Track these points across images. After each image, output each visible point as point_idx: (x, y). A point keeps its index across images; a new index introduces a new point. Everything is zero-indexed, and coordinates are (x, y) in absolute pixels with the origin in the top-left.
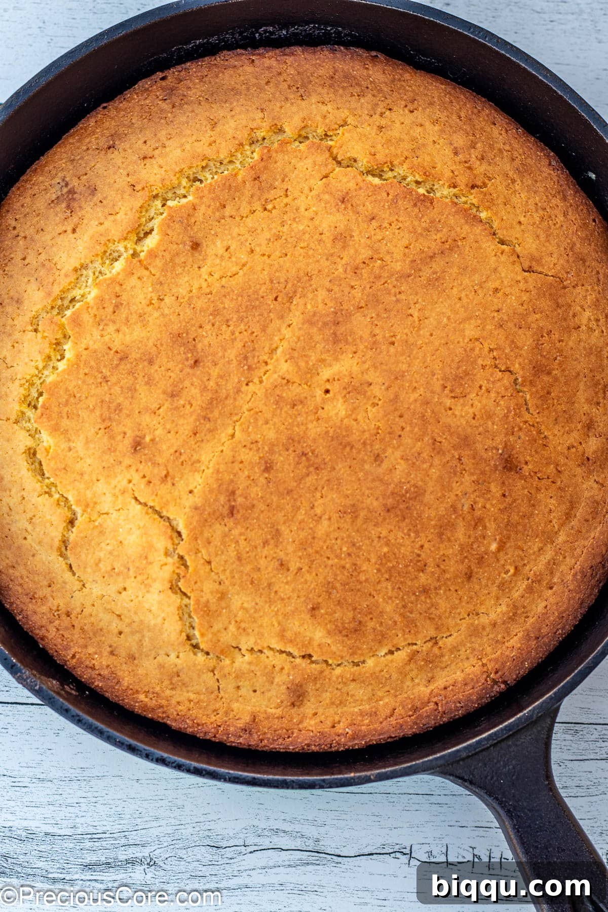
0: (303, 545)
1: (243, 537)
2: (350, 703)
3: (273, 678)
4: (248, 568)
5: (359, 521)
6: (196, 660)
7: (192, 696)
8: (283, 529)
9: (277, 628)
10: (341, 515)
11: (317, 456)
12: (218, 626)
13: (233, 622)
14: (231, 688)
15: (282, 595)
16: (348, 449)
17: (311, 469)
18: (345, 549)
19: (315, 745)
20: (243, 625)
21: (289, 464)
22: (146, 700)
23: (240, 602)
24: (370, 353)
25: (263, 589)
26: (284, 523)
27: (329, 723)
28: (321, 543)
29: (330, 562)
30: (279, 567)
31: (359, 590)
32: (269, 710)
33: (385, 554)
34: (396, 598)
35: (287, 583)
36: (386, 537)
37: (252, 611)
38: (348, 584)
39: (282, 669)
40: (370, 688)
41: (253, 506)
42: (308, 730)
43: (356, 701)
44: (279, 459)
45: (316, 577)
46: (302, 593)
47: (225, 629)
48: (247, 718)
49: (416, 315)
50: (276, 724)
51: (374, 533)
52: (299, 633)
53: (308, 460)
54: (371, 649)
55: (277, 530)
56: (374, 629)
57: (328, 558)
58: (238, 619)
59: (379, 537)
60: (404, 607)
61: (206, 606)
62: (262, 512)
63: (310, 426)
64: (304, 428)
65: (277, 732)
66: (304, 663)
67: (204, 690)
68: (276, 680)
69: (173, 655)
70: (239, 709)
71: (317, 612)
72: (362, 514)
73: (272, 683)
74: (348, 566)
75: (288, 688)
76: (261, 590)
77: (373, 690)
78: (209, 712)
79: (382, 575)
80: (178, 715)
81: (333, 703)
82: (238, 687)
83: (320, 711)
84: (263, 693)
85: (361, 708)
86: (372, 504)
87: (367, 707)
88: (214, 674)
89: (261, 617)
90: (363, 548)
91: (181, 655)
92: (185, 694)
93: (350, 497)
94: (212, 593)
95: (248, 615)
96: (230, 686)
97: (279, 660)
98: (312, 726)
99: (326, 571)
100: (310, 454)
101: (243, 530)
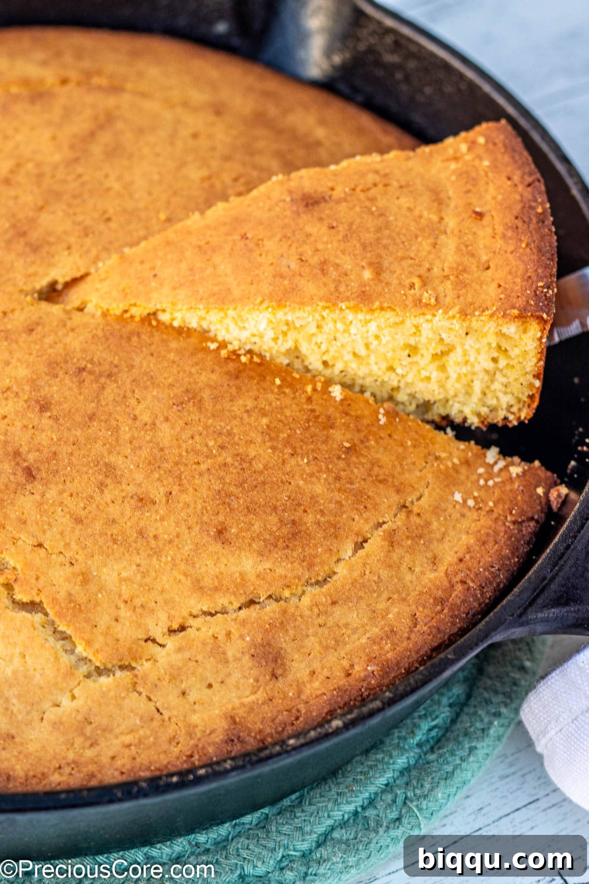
0: (153, 464)
1: (65, 495)
2: (349, 636)
3: (224, 653)
4: (98, 526)
5: (208, 405)
6: (101, 687)
7: (127, 739)
8: (113, 459)
9: (188, 582)
10: (180, 408)
11: (100, 364)
12: (104, 620)
13: (122, 605)
14: (173, 698)
15: (166, 537)
16: (135, 339)
17: (103, 380)
18: (211, 443)
19: (340, 708)
20: (138, 602)
21: (70, 389)
22: (64, 778)
23: (115, 574)
24: (88, 241)
25: (136, 542)
26: (110, 452)
27: (339, 674)
28: (176, 451)
29: (203, 467)
30: (140, 504)
31: (264, 483)
32: (246, 700)
33: (268, 426)
34: (319, 472)
35: (162, 519)
36: (256, 407)
37: (139, 576)
38: (244, 481)
39: (229, 634)
40: (363, 605)
41: (55, 453)
42: (317, 697)
43: (355, 630)
44: (53, 390)
45: (196, 493)
46: (192, 521)
47: (117, 620)
48: (222, 725)
49: (116, 186)
50: (268, 711)
51: (237, 407)
52: (221, 573)
53: (91, 373)
54: (331, 550)
55: (106, 464)
56: (318, 523)
57: (198, 463)
58: (126, 597)
59: (247, 411)
60: (338, 478)
61: (71, 601)
62: (72, 454)
63: (68, 340)
64: (61, 345)
65: (277, 721)
66: (251, 613)
67: (138, 722)
68: (230, 654)
69: (66, 702)
70: (203, 720)
71: (227, 535)
72: (206, 395)
73: (227, 662)
74: (229, 460)
75: (253, 656)
76: (134, 545)
77: (368, 605)
78: (165, 746)
79: (282, 452)
80: (122, 773)
81: (327, 648)
82: (184, 693)
83: (316, 665)
84: (222, 682)
85: (368, 635)
86: (209, 379)
87: (376, 630)
88: (140, 694)
89: (155, 579)
90: (235, 431)
91: (76, 692)
92: (115, 742)
93: (177, 385)
94: (68, 580)
95: (135, 586)
96: (171, 698)
97: (217, 626)
98: (319, 689)
99: (205, 479)
100: (89, 366)
101: (61, 486)
